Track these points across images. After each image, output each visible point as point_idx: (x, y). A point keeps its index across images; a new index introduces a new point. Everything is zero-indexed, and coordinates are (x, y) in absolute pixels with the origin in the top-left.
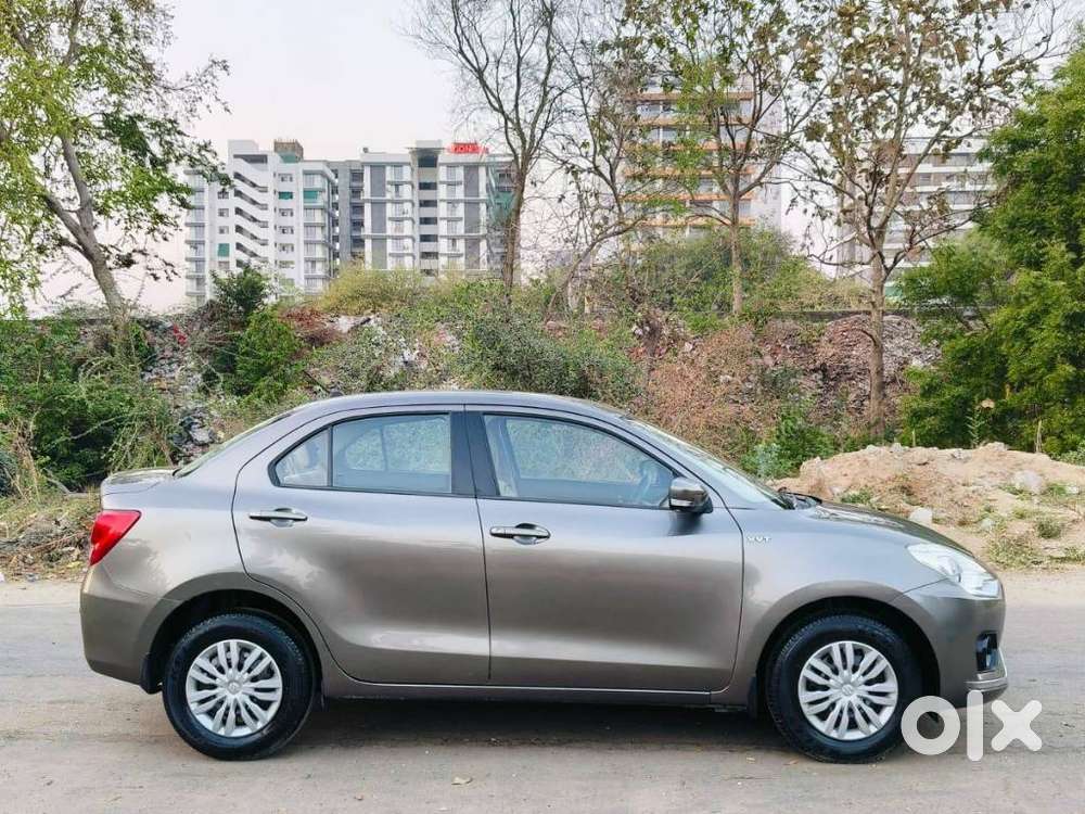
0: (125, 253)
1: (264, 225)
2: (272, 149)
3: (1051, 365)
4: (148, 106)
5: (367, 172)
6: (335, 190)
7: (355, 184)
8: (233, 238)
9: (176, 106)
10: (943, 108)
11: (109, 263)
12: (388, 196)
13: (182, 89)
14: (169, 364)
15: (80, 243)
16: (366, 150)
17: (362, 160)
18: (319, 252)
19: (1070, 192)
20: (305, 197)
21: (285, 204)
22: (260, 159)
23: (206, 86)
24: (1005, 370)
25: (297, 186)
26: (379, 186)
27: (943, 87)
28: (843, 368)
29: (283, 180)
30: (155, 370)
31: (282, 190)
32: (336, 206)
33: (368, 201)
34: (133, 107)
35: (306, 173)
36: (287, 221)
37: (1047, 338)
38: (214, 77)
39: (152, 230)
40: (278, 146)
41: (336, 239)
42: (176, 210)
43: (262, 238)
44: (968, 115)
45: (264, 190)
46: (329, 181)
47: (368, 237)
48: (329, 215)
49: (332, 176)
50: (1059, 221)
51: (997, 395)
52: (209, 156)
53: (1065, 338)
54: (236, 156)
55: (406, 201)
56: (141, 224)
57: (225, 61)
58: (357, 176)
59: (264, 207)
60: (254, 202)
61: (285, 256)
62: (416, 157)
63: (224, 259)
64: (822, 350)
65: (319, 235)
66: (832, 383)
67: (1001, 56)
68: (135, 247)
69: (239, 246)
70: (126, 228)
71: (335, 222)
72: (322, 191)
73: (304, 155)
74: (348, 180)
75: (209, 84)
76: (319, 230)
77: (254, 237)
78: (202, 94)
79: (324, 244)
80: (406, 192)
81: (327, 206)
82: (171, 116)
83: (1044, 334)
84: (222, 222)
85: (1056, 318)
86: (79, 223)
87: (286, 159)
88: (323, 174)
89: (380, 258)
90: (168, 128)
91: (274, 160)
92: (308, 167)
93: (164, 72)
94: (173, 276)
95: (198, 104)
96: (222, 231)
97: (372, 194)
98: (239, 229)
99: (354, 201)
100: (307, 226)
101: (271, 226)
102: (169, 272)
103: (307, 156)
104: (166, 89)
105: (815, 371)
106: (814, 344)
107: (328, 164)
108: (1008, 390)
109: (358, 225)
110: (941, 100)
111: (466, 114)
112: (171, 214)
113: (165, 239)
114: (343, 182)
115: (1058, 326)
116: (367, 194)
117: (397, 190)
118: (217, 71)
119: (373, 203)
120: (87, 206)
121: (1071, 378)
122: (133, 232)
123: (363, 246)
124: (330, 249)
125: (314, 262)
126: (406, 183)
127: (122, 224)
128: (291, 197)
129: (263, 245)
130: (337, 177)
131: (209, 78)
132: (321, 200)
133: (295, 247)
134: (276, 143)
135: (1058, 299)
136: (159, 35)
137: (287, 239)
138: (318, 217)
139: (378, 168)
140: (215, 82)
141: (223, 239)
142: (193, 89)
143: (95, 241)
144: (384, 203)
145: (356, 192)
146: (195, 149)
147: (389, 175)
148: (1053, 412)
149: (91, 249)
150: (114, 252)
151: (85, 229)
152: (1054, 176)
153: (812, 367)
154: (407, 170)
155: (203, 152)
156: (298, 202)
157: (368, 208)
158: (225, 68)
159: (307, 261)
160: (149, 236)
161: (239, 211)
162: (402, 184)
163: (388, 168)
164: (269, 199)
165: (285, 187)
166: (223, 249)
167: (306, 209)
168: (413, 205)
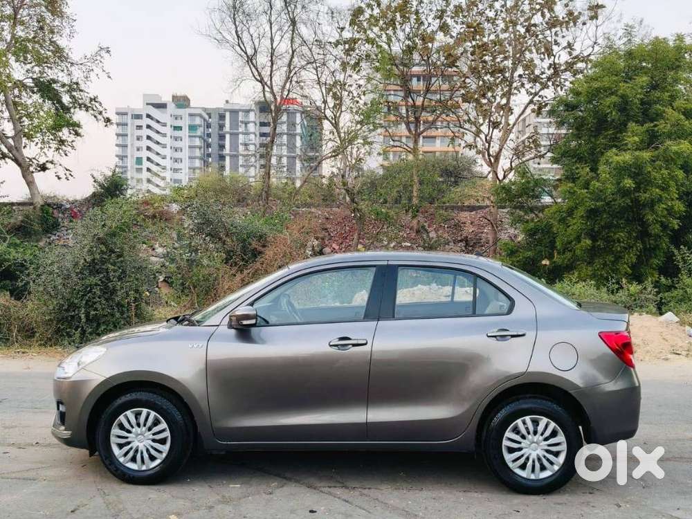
0: (41, 163)
1: (164, 146)
2: (171, 100)
3: (578, 239)
4: (61, 74)
5: (228, 115)
6: (209, 126)
7: (221, 122)
8: (144, 154)
9: (77, 74)
10: (537, 84)
11: (31, 169)
12: (240, 130)
13: (81, 64)
14: (67, 231)
15: (14, 156)
16: (227, 102)
17: (226, 108)
18: (198, 163)
19: (595, 136)
20: (189, 129)
21: (178, 133)
22: (161, 106)
23: (96, 62)
24: (555, 242)
25: (185, 123)
26: (235, 124)
27: (537, 72)
28: (477, 239)
29: (176, 119)
30: (58, 234)
31: (175, 125)
32: (209, 135)
33: (228, 133)
34: (51, 74)
35: (191, 115)
36: (178, 144)
37: (576, 224)
38: (102, 57)
39: (57, 149)
40: (174, 97)
41: (209, 155)
42: (72, 137)
43: (163, 154)
44: (552, 88)
45: (164, 125)
46: (205, 120)
47: (227, 154)
48: (204, 141)
49: (207, 117)
50: (588, 154)
51: (550, 257)
52: (97, 104)
53: (586, 223)
54: (148, 104)
55: (251, 133)
56: (50, 145)
57: (108, 48)
58: (222, 117)
59: (164, 135)
60: (158, 132)
61: (177, 166)
62: (258, 107)
63: (140, 167)
64: (466, 228)
65: (198, 153)
66: (470, 248)
67: (570, 54)
68: (47, 159)
69: (149, 159)
70: (41, 148)
71: (209, 146)
72: (200, 126)
73: (191, 104)
74: (217, 120)
75: (98, 61)
76: (198, 150)
77: (158, 154)
78: (94, 68)
79: (201, 159)
80: (251, 127)
81: (202, 135)
82: (74, 81)
83: (575, 221)
84: (138, 144)
85: (581, 211)
86: (13, 144)
87: (179, 106)
88: (201, 116)
89: (235, 167)
90: (73, 87)
91: (171, 107)
92: (192, 111)
93: (70, 54)
94: (70, 177)
95: (91, 73)
96: (138, 150)
97: (231, 129)
98: (149, 148)
99: (220, 132)
100: (190, 147)
101: (168, 147)
102: (68, 175)
103: (192, 104)
104: (72, 64)
105: (461, 241)
106: (462, 225)
107: (205, 110)
108: (556, 254)
109: (222, 147)
110: (535, 80)
111: (238, 82)
112: (70, 140)
113: (66, 155)
114: (214, 121)
115: (582, 217)
116: (227, 128)
117: (246, 126)
118: (103, 53)
119: (231, 134)
120: (19, 134)
121: (589, 248)
122: (45, 150)
123: (225, 160)
124: (204, 162)
125: (194, 169)
126: (252, 122)
127: (39, 145)
128: (181, 130)
129: (163, 158)
130: (210, 118)
131: (99, 58)
132: (199, 132)
133: (183, 161)
134: (173, 97)
135: (583, 199)
136: (67, 31)
137: (178, 155)
138: (198, 142)
139: (234, 112)
140: (102, 60)
141: (139, 154)
142: (89, 64)
143: (23, 155)
144: (238, 134)
145: (221, 127)
146: (88, 100)
147: (241, 117)
148: (582, 267)
149: (20, 159)
150: (35, 162)
151: (16, 148)
152: (586, 127)
153: (459, 238)
154: (252, 115)
155: (93, 103)
156: (185, 133)
157: (228, 137)
158: (108, 52)
159: (190, 168)
160: (56, 153)
161: (149, 138)
162: (249, 122)
163: (240, 113)
164: (168, 130)
165: (178, 123)
166: (139, 161)
167: (190, 136)
168: (256, 136)
